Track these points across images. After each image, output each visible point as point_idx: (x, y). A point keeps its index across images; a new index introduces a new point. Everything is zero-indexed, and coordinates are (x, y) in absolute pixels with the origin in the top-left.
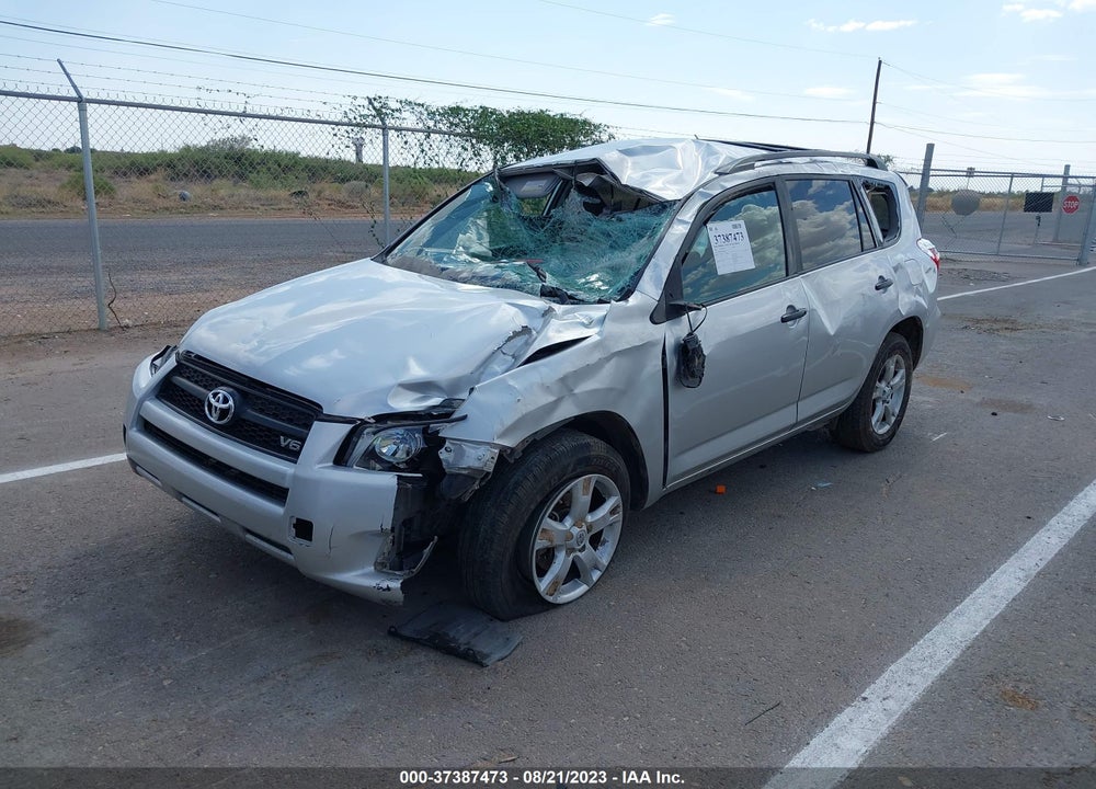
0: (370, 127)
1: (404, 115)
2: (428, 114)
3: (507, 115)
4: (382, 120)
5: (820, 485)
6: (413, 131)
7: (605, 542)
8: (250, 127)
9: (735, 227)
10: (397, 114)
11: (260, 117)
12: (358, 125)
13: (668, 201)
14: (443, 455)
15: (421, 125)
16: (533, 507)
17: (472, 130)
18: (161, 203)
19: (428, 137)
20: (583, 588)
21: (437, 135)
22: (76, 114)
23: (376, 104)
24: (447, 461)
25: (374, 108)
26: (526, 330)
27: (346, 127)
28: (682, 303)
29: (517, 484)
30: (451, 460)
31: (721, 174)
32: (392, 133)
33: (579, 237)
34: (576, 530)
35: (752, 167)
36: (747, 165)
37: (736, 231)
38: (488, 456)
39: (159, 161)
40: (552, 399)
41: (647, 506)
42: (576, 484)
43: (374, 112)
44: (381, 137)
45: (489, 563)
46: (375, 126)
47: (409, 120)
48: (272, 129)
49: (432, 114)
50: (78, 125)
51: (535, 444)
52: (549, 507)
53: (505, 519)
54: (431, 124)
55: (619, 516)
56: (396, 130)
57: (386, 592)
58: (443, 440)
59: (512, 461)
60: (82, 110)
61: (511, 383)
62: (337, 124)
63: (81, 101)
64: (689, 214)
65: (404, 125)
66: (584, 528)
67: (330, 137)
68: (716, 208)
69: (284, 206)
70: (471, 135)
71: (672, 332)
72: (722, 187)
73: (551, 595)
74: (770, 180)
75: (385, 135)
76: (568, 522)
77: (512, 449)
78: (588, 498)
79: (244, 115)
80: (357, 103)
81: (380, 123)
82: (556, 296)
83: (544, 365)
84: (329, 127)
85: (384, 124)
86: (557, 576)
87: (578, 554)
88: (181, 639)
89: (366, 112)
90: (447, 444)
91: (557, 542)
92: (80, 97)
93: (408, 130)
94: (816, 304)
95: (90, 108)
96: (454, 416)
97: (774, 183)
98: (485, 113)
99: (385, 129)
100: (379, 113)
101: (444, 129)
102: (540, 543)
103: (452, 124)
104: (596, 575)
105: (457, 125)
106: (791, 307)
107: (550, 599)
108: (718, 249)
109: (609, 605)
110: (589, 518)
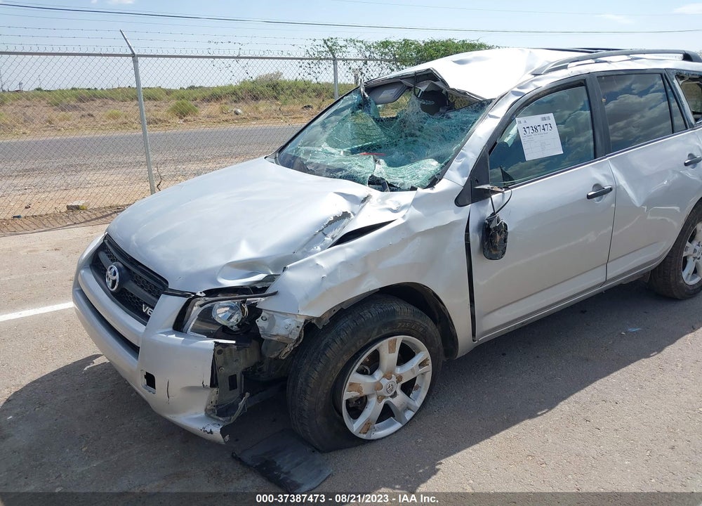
0: (324, 59)
1: (349, 49)
2: (366, 47)
3: (423, 45)
4: (333, 54)
5: (630, 330)
6: (355, 60)
7: (418, 387)
8: (243, 65)
9: (544, 119)
10: (344, 49)
11: (249, 58)
12: (316, 59)
13: (486, 100)
14: (260, 323)
15: (360, 55)
16: (340, 365)
17: (397, 56)
18: (225, 117)
19: (366, 63)
20: (398, 426)
21: (372, 62)
22: (132, 65)
23: (329, 43)
24: (263, 328)
25: (328, 46)
26: (345, 215)
27: (307, 61)
28: (486, 187)
29: (327, 345)
30: (266, 327)
31: (536, 75)
32: (340, 63)
33: (418, 133)
34: (385, 382)
35: (565, 67)
36: (562, 66)
37: (545, 122)
38: (294, 325)
39: (228, 91)
40: (355, 275)
41: (458, 357)
42: (382, 345)
43: (327, 49)
44: (332, 66)
45: (304, 410)
46: (328, 59)
47: (352, 52)
48: (258, 65)
49: (368, 48)
50: (133, 72)
51: (341, 313)
52: (357, 363)
53: (315, 375)
54: (368, 54)
55: (428, 368)
56: (343, 60)
57: (210, 434)
58: (261, 311)
59: (321, 328)
60: (135, 62)
61: (319, 262)
62: (302, 59)
63: (133, 55)
64: (500, 111)
65: (349, 57)
66: (394, 379)
67: (297, 68)
68: (527, 103)
69: (298, 116)
70: (396, 60)
71: (477, 213)
72: (535, 86)
73: (364, 433)
74: (581, 77)
75: (335, 64)
76: (378, 375)
77: (319, 319)
78: (395, 355)
79: (238, 57)
80: (315, 43)
81: (331, 56)
82: (379, 184)
83: (349, 246)
84: (296, 62)
85: (334, 57)
86: (369, 419)
87: (390, 399)
88: (86, 451)
89: (322, 49)
90: (263, 314)
91: (365, 392)
92: (134, 54)
93: (351, 60)
94: (622, 182)
95: (140, 60)
96: (269, 292)
97: (585, 80)
98: (407, 44)
99: (335, 60)
100: (331, 49)
101: (378, 57)
102: (347, 395)
103: (382, 53)
104: (409, 415)
105: (386, 54)
106: (597, 186)
107: (364, 436)
108: (527, 139)
109: (416, 442)
110: (399, 370)
